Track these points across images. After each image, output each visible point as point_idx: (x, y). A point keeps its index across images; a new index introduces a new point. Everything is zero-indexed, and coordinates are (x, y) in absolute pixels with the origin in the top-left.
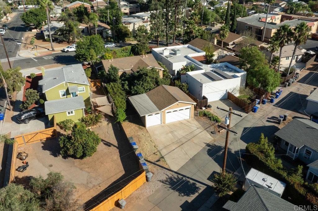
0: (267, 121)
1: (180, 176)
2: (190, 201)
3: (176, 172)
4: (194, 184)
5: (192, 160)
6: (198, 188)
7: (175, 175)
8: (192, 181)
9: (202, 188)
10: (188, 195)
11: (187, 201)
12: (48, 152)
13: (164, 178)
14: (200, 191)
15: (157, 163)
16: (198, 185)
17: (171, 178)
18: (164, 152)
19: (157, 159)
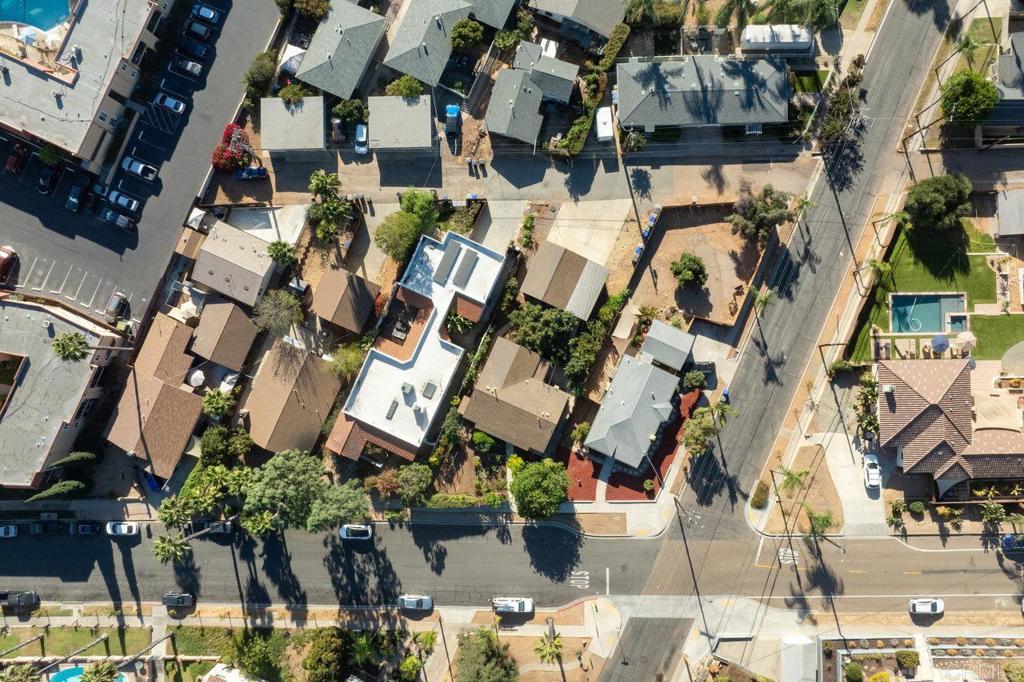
0: (485, 175)
1: (634, 191)
2: (650, 167)
3: (633, 197)
4: (632, 176)
5: (608, 198)
6: (634, 171)
7: (635, 195)
8: (631, 180)
9: (630, 169)
10: (646, 172)
11: (652, 168)
12: (711, 299)
13: (646, 200)
14: (635, 167)
15: (635, 218)
16: (630, 173)
17: (642, 196)
18: (619, 225)
19: (631, 223)
